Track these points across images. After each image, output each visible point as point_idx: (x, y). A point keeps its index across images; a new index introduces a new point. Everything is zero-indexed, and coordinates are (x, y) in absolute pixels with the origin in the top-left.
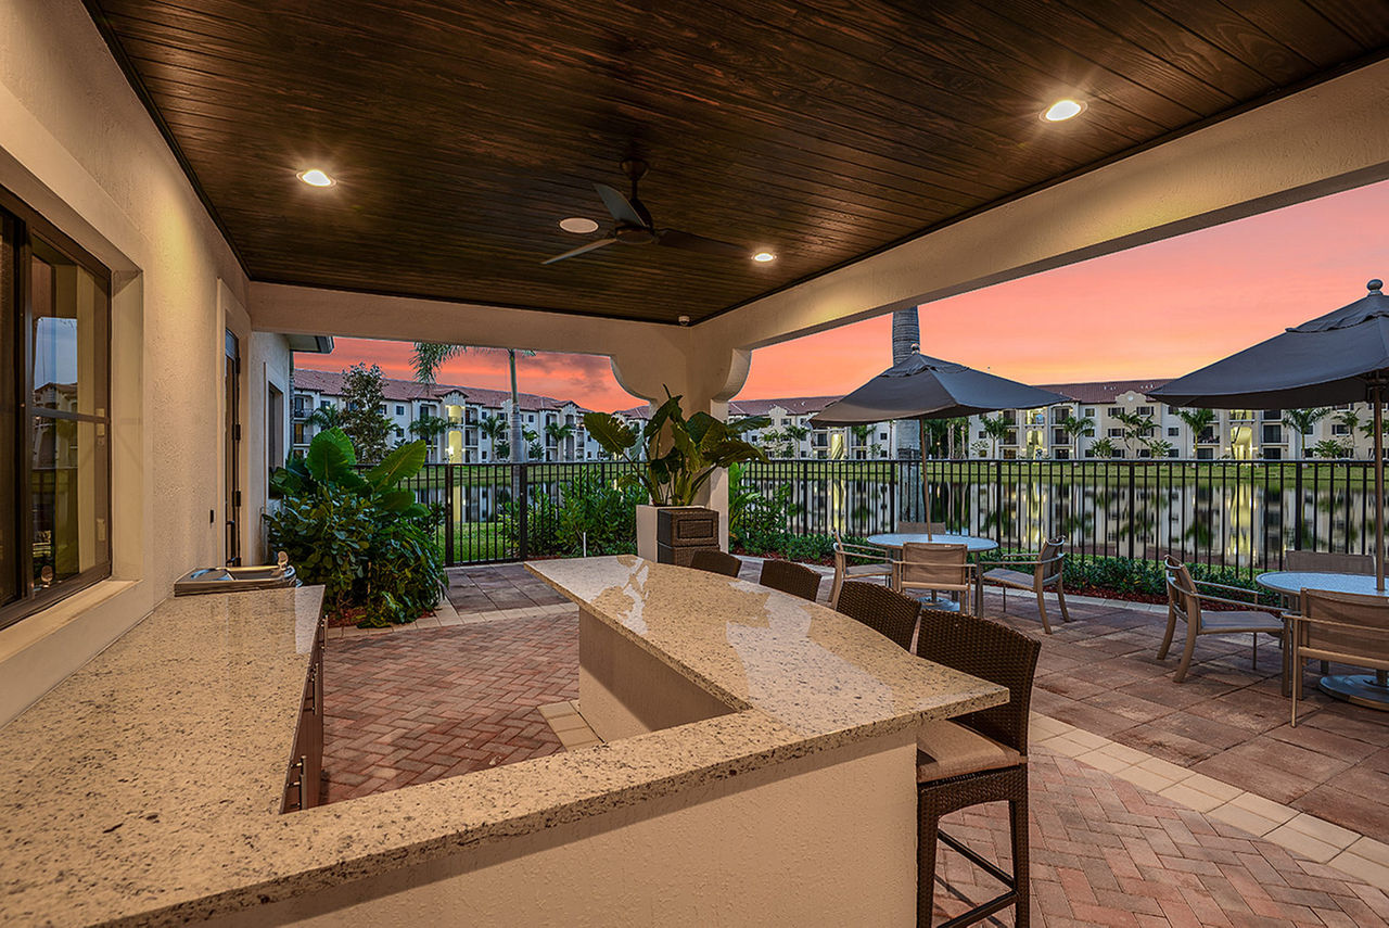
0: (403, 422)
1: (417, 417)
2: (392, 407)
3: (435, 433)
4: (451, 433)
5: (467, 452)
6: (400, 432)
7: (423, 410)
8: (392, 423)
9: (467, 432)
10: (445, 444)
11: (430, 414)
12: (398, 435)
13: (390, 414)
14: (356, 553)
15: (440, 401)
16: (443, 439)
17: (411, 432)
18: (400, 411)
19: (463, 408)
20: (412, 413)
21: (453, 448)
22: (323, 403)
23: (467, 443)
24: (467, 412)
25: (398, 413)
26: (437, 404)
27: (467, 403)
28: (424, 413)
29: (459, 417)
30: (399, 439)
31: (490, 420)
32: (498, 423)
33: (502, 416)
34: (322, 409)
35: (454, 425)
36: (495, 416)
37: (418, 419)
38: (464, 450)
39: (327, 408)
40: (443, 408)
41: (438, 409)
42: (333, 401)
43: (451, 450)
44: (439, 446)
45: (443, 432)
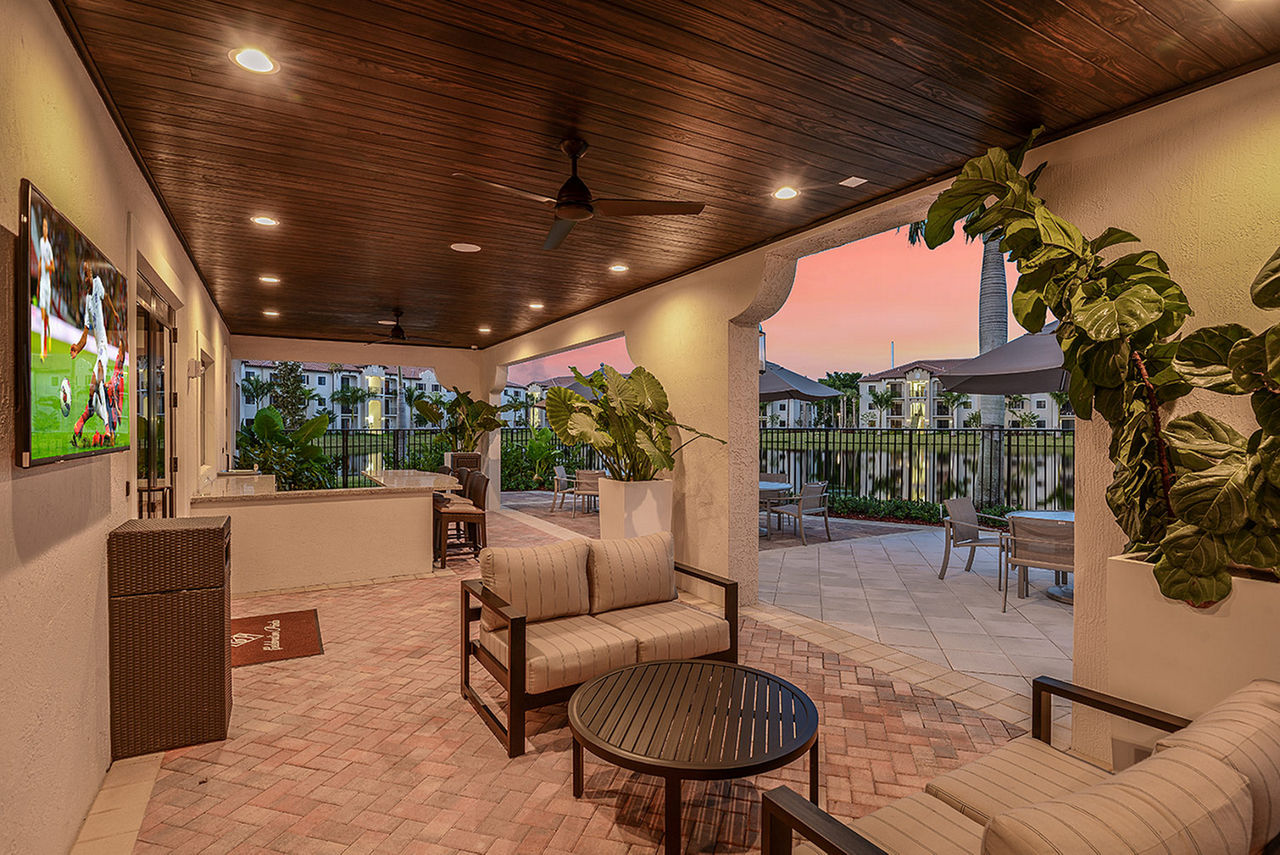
0: (325, 391)
1: (338, 387)
2: (314, 378)
3: (355, 402)
4: (371, 403)
5: (387, 421)
6: (321, 402)
7: (344, 380)
8: (314, 393)
9: (387, 402)
10: (365, 413)
11: (350, 385)
12: (320, 404)
13: (312, 384)
14: (285, 477)
15: (361, 372)
16: (363, 408)
17: (333, 401)
18: (321, 381)
19: (383, 378)
20: (334, 383)
21: (373, 416)
22: (248, 374)
23: (387, 412)
24: (387, 382)
25: (320, 384)
26: (357, 375)
27: (386, 374)
28: (345, 384)
29: (379, 386)
30: (321, 408)
31: (409, 390)
32: (416, 393)
33: (421, 387)
34: (247, 379)
35: (373, 395)
36: (414, 386)
37: (339, 389)
38: (383, 419)
39: (252, 378)
40: (363, 379)
41: (359, 379)
42: (257, 372)
43: (370, 419)
44: (359, 415)
45: (363, 401)
